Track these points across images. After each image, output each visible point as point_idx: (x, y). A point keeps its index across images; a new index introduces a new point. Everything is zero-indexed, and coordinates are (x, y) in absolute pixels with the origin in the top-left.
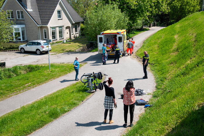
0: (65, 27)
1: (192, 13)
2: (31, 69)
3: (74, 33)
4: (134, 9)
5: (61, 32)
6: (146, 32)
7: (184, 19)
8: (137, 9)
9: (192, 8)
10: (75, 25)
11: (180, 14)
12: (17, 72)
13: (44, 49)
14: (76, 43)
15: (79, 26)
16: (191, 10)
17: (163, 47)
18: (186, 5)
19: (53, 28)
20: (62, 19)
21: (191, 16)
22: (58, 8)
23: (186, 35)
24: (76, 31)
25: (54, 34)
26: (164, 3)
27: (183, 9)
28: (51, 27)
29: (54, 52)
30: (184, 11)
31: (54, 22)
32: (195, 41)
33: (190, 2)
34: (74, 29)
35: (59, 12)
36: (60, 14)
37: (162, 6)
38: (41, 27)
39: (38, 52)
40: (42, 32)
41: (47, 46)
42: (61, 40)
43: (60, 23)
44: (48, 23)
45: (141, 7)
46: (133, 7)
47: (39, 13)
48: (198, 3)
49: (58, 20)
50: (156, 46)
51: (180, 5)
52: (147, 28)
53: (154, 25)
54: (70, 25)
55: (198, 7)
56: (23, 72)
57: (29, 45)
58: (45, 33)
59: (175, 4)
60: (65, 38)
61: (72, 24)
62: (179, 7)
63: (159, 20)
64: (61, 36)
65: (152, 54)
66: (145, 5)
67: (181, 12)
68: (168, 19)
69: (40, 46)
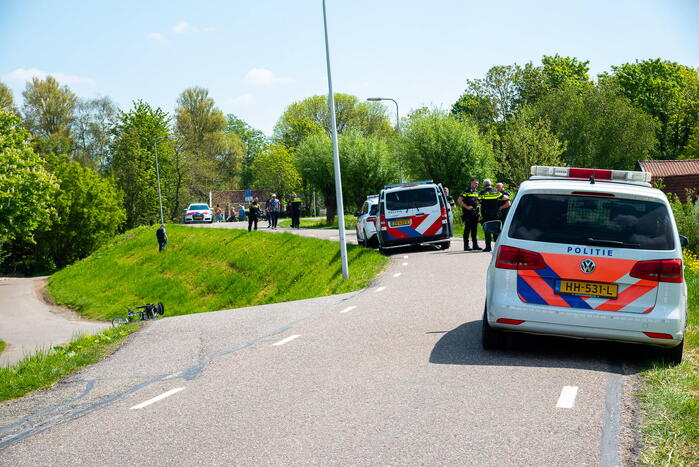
9: (108, 216)
18: (87, 206)
27: (82, 215)
33: (100, 196)
48: (121, 201)
55: (121, 213)
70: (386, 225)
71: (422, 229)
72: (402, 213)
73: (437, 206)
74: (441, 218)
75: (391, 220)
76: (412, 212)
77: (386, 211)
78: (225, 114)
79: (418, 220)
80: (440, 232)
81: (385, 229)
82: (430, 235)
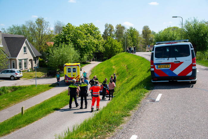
0: (29, 59)
1: (118, 53)
2: (14, 89)
3: (34, 64)
4: (82, 48)
5: (25, 64)
6: (89, 64)
7: (114, 56)
8: (85, 49)
9: (119, 50)
10: (35, 59)
11: (111, 53)
12: (5, 91)
13: (18, 76)
14: (38, 72)
15: (38, 60)
16: (118, 51)
17: (108, 73)
18: (114, 47)
19: (20, 60)
20: (27, 54)
21: (118, 55)
22: (24, 45)
23: (120, 66)
24: (35, 63)
25: (20, 64)
26: (101, 45)
27: (113, 49)
28: (18, 59)
29: (24, 78)
30: (113, 51)
31: (21, 55)
32: (127, 69)
33: (117, 45)
34: (34, 61)
35: (25, 48)
36: (25, 49)
37: (99, 47)
38: (10, 59)
39: (12, 78)
40: (11, 63)
41: (20, 73)
42: (25, 70)
43: (25, 56)
44: (17, 56)
45: (87, 47)
46: (82, 47)
47: (9, 48)
48: (122, 47)
49: (24, 54)
50: (102, 73)
51: (110, 47)
52: (89, 62)
53: (93, 61)
54: (33, 59)
55: (122, 49)
56: (9, 91)
57: (3, 73)
58: (13, 64)
59: (107, 46)
60: (28, 68)
61: (34, 57)
62: (110, 48)
63: (96, 57)
64: (25, 66)
65: (101, 77)
66: (90, 46)
67: (111, 51)
68: (103, 56)
69: (15, 73)
70: (154, 67)
71: (177, 71)
72: (165, 60)
73: (190, 57)
74: (192, 65)
75: (157, 64)
76: (172, 60)
77: (155, 58)
78: (151, 31)
79: (175, 65)
80: (190, 74)
81: (153, 69)
82: (183, 75)
